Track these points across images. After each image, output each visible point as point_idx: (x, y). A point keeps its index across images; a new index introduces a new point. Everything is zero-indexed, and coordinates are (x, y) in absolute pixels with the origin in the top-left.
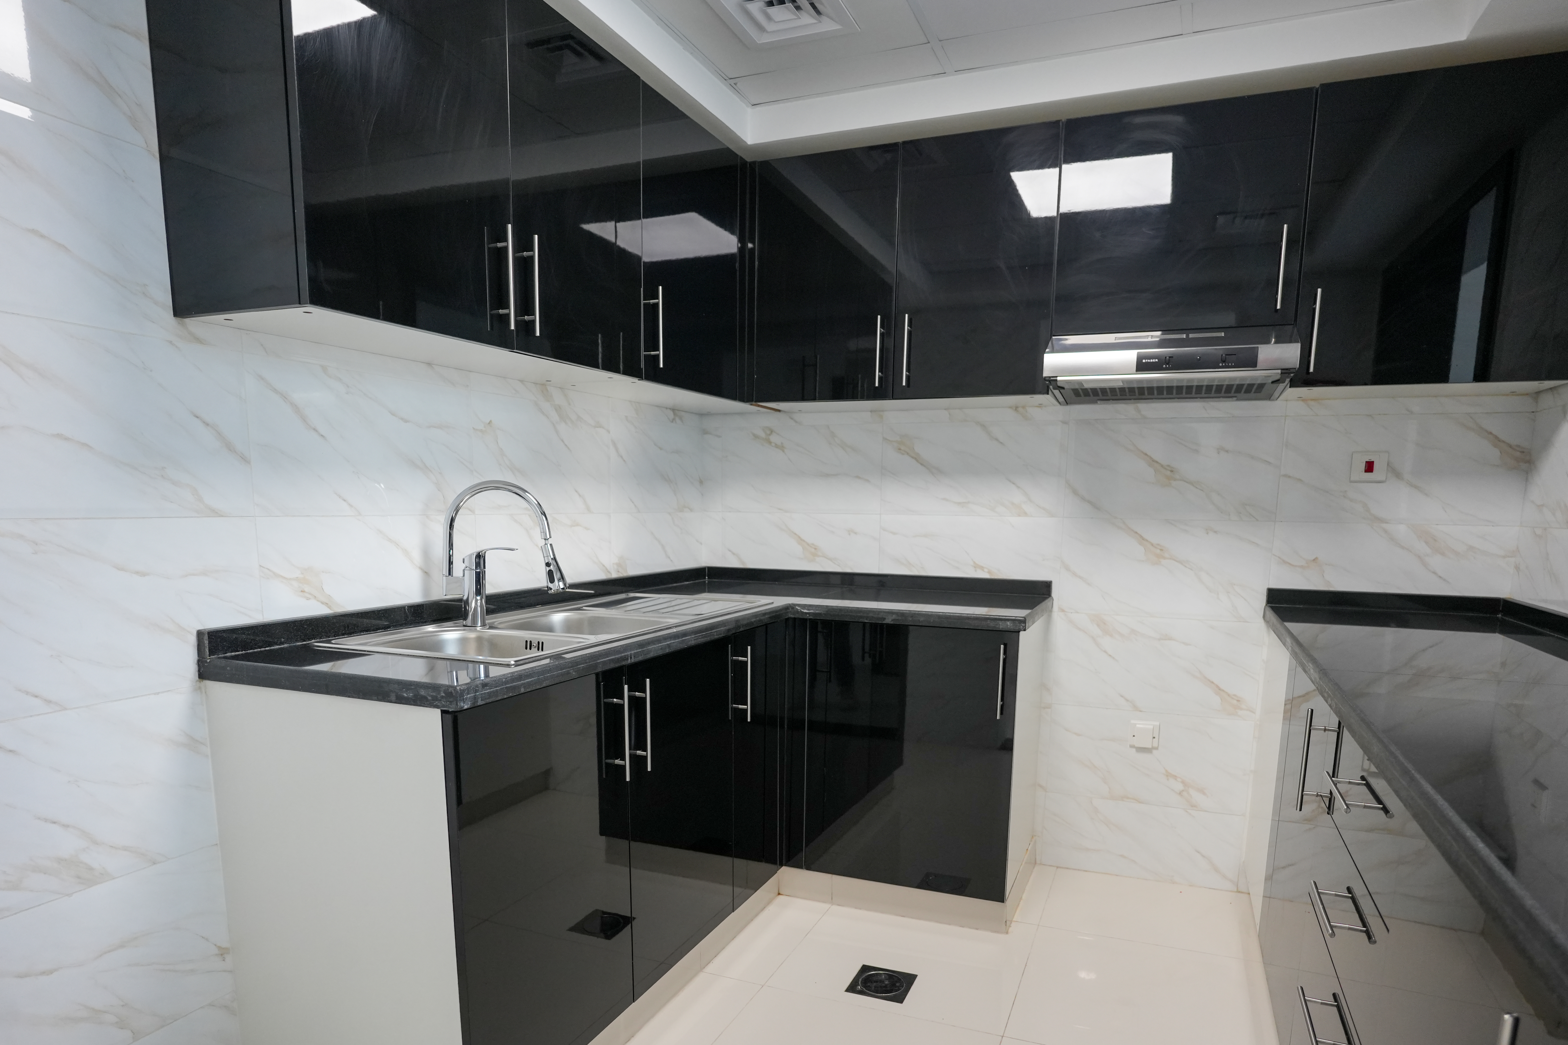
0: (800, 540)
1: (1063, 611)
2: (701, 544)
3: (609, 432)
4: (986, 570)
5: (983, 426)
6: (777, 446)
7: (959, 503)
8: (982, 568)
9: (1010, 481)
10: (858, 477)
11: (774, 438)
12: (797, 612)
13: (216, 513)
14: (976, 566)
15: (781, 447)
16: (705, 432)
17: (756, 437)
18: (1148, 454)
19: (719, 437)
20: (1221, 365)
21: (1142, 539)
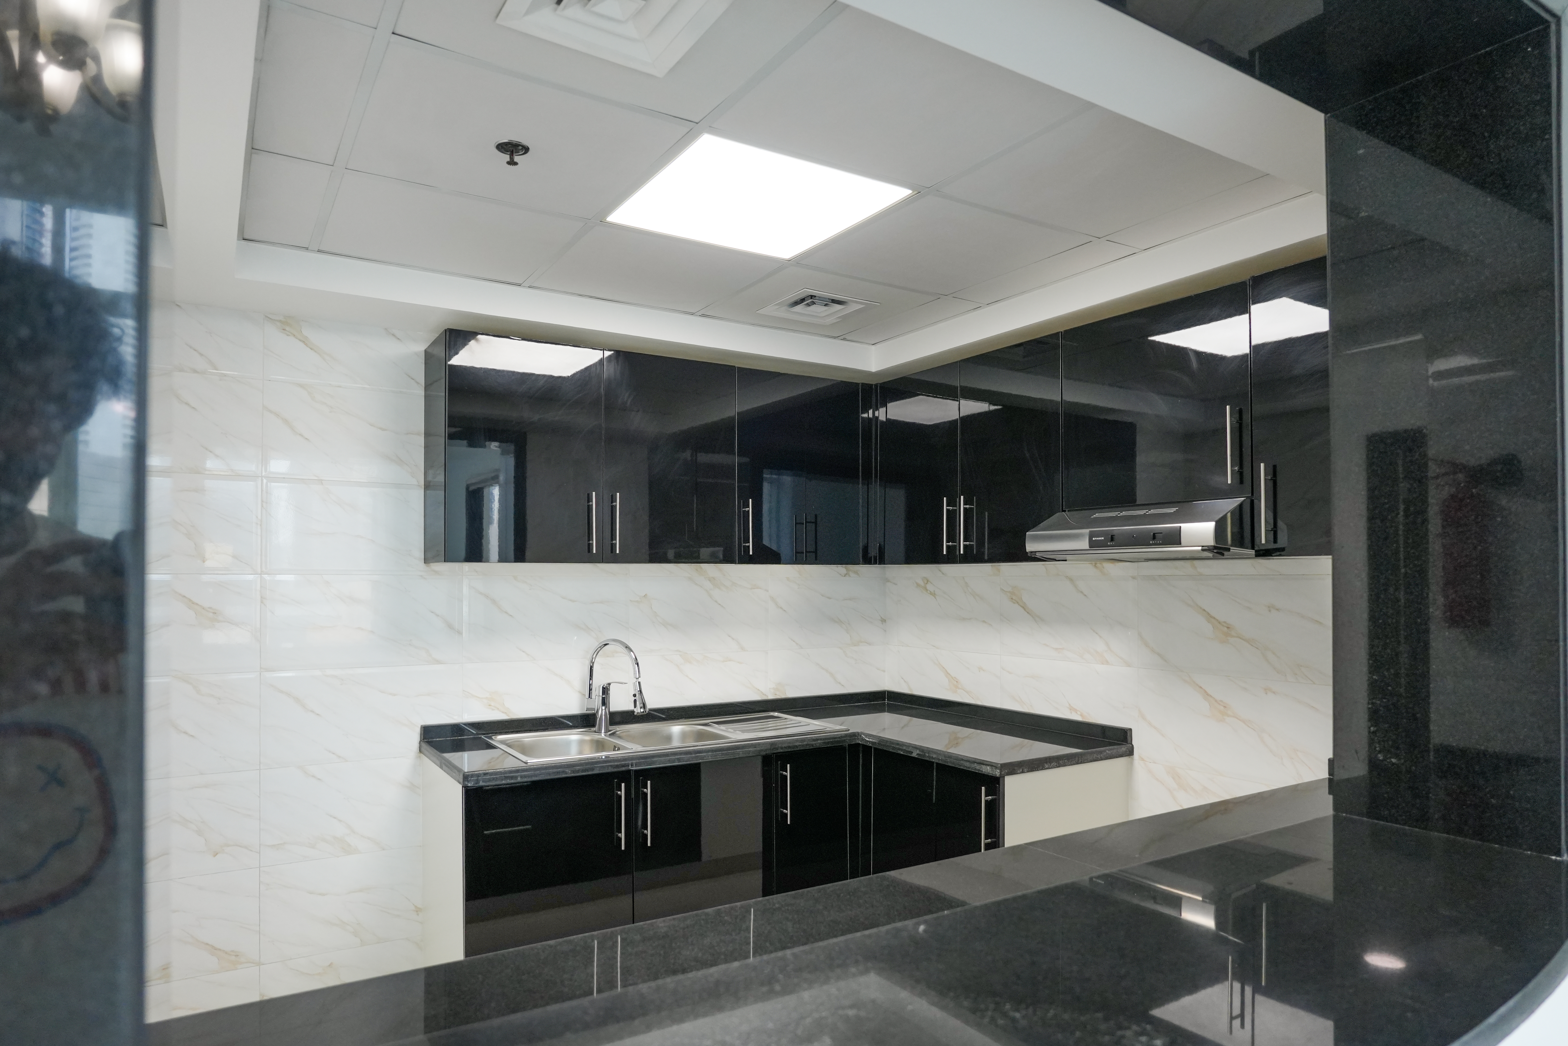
0: (947, 674)
1: (1143, 760)
2: (884, 671)
3: (767, 591)
4: (1079, 713)
5: (1071, 580)
6: (931, 593)
7: (1056, 649)
8: (1076, 711)
9: (1094, 631)
10: (984, 622)
11: (929, 587)
12: (863, 739)
13: (438, 662)
14: (1072, 709)
15: (933, 594)
16: (888, 580)
17: (918, 585)
18: (1206, 610)
19: (896, 584)
20: (1151, 542)
21: (1206, 695)
